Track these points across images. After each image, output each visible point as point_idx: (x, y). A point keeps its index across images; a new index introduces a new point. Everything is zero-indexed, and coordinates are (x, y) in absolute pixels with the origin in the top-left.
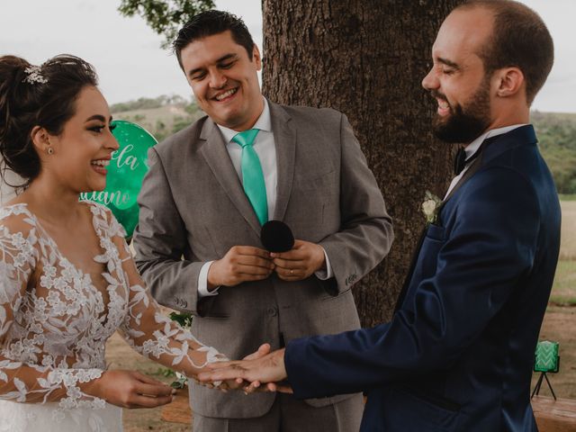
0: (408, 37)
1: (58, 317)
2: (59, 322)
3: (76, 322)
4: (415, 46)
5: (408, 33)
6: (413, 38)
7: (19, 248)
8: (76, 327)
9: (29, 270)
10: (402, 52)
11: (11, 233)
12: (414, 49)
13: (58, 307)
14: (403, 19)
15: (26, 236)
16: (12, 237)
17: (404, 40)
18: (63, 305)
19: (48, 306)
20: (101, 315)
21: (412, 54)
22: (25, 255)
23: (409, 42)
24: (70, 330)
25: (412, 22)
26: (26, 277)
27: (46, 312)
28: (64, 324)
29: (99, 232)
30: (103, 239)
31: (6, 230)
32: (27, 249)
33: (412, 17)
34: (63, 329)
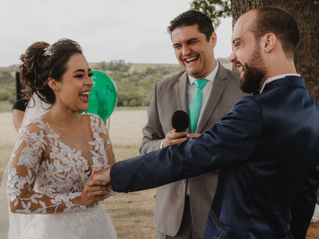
0: (308, 22)
1: (60, 173)
2: (61, 176)
3: (70, 175)
4: (312, 27)
5: (308, 20)
6: (311, 22)
7: (35, 140)
8: (70, 178)
9: (41, 151)
10: (305, 31)
11: (30, 132)
12: (311, 28)
13: (60, 168)
14: (305, 12)
15: (38, 134)
16: (31, 135)
17: (306, 24)
18: (62, 166)
19: (55, 168)
20: (86, 171)
21: (311, 32)
22: (38, 143)
23: (309, 25)
24: (68, 179)
25: (310, 14)
26: (40, 155)
27: (54, 171)
28: (64, 176)
29: (93, 130)
30: (95, 133)
31: (28, 131)
32: (40, 140)
33: (310, 11)
34: (64, 179)
